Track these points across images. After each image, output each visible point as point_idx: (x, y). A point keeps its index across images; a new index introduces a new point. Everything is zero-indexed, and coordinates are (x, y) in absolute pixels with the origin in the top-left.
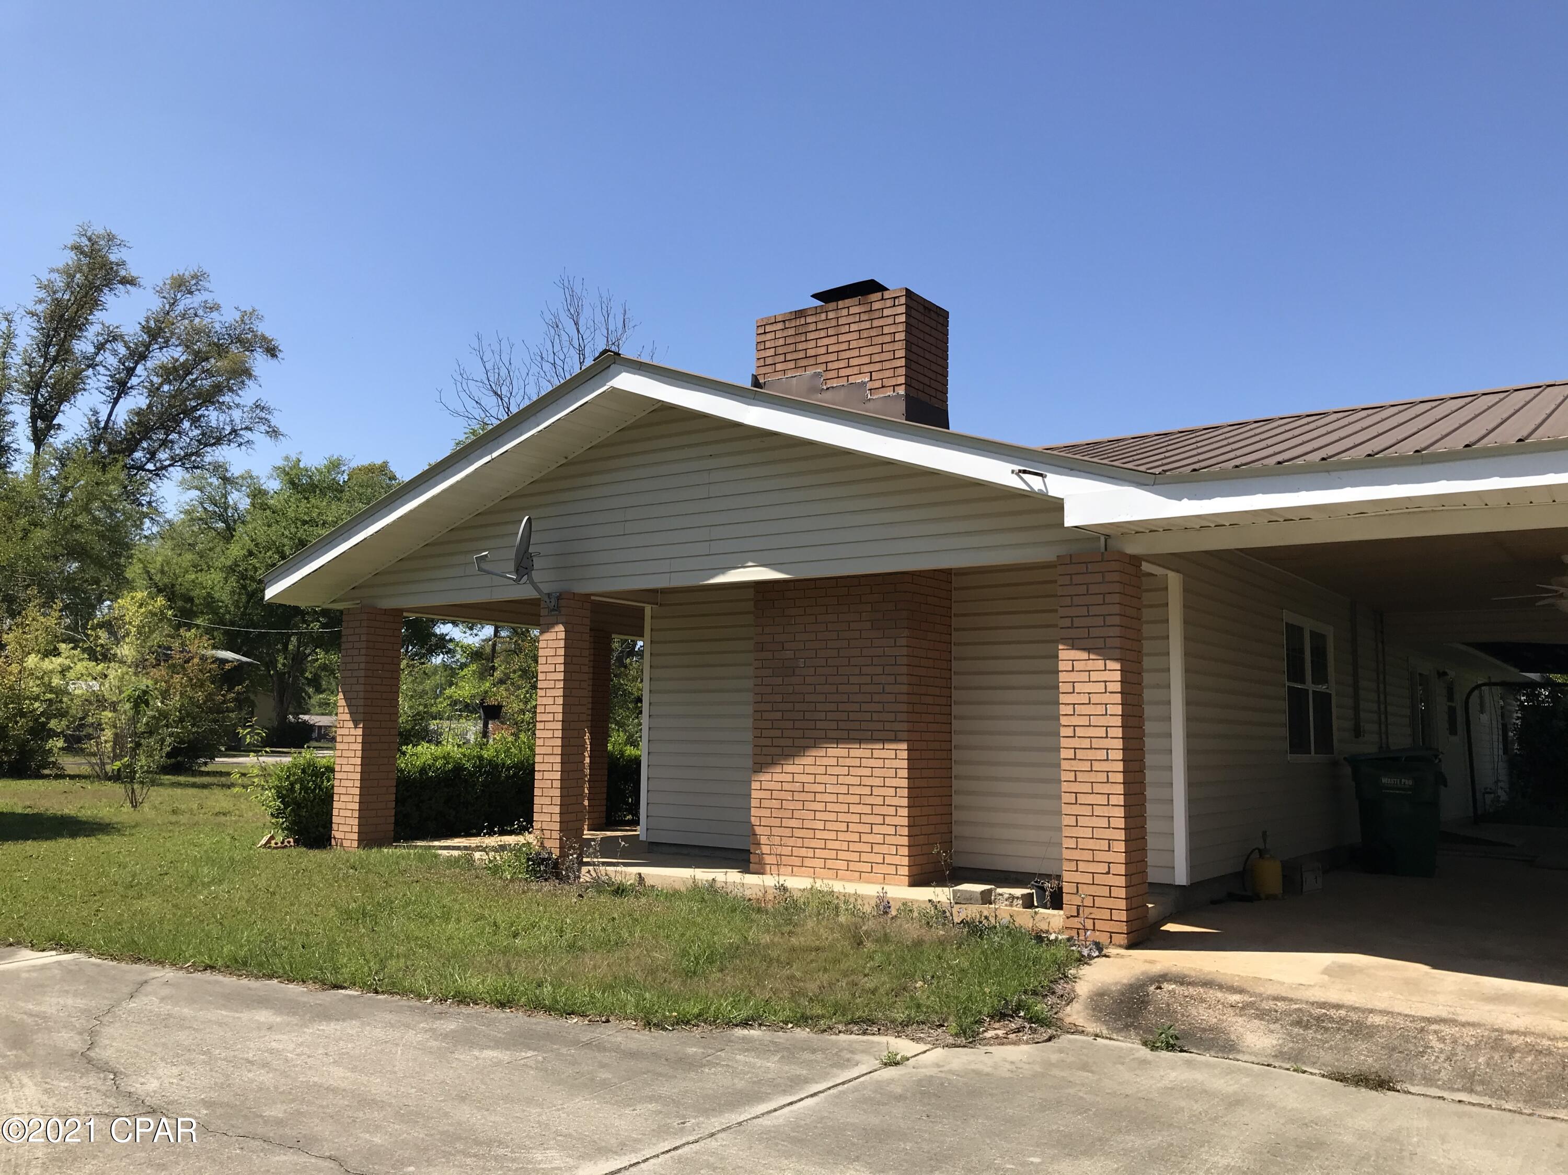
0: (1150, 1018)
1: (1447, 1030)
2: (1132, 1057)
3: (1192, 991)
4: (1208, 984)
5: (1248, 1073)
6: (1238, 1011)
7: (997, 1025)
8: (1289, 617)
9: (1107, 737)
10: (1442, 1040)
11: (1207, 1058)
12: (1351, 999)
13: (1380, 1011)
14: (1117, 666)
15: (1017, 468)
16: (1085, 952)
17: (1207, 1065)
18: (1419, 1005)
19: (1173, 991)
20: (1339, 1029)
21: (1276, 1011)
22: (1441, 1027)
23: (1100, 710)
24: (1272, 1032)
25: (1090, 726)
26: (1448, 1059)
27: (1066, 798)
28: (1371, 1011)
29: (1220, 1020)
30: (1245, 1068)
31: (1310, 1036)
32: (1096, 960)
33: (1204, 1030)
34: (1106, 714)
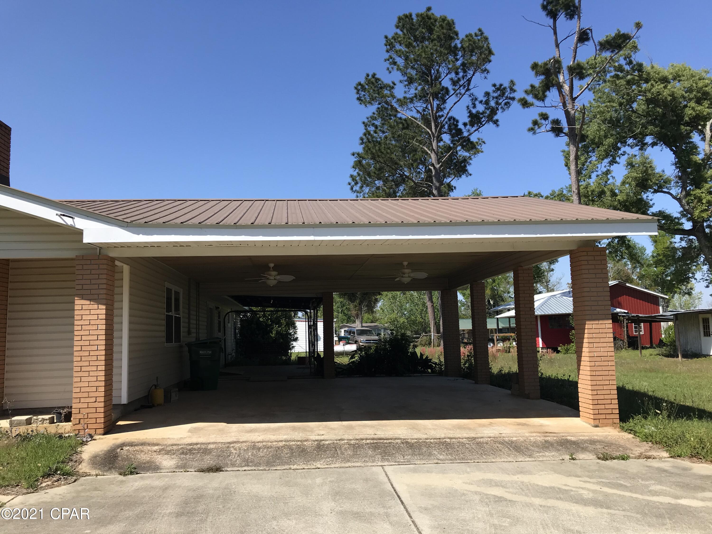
0: (120, 462)
1: (237, 445)
2: (116, 481)
3: (137, 448)
4: (143, 444)
5: (166, 476)
6: (158, 453)
7: (46, 480)
8: (168, 285)
9: (98, 340)
10: (235, 449)
11: (148, 474)
12: (202, 440)
13: (212, 443)
14: (104, 307)
15: (59, 213)
16: (85, 440)
17: (149, 477)
18: (226, 438)
19: (128, 449)
20: (198, 452)
21: (173, 450)
22: (235, 445)
23: (95, 327)
24: (173, 459)
25: (89, 335)
26: (239, 456)
27: (76, 369)
28: (209, 443)
29: (151, 458)
30: (166, 475)
31: (188, 457)
32: (90, 442)
33: (145, 463)
34: (98, 329)
